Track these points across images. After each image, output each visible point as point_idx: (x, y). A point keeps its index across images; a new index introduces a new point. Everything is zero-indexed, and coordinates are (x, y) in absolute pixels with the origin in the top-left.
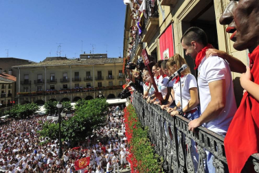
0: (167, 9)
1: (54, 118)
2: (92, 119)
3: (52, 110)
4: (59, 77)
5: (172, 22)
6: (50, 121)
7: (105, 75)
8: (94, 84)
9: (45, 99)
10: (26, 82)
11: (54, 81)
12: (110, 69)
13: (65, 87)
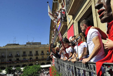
0: (71, 17)
1: (11, 75)
4: (14, 54)
5: (73, 23)
7: (40, 53)
8: (34, 57)
11: (11, 56)
12: (42, 50)
13: (18, 59)
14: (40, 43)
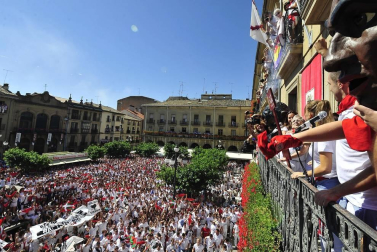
0: (316, 29)
1: (171, 162)
2: (207, 171)
3: (170, 154)
4: (179, 119)
6: (167, 164)
7: (227, 120)
8: (214, 130)
9: (165, 140)
10: (151, 121)
11: (174, 123)
12: (233, 114)
13: (184, 130)
14: (230, 96)
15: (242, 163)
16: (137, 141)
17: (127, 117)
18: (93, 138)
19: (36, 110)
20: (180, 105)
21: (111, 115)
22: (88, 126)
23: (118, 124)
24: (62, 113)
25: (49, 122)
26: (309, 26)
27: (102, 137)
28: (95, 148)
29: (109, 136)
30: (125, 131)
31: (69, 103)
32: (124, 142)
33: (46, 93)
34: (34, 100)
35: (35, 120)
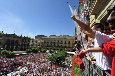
2: (61, 57)
3: (50, 52)
5: (95, 22)
6: (50, 55)
7: (67, 42)
8: (64, 45)
9: (49, 48)
10: (45, 42)
11: (52, 43)
12: (69, 40)
13: (55, 45)
14: (68, 35)
15: (72, 55)
16: (41, 48)
17: (38, 41)
18: (28, 47)
19: (11, 39)
20: (54, 38)
21: (33, 41)
22: (26, 43)
23: (35, 43)
24: (19, 40)
25: (15, 42)
26: (91, 16)
27: (30, 47)
28: (28, 50)
29: (32, 47)
30: (37, 45)
31: (21, 37)
32: (37, 48)
33: (14, 34)
34: (11, 36)
35: (11, 42)
